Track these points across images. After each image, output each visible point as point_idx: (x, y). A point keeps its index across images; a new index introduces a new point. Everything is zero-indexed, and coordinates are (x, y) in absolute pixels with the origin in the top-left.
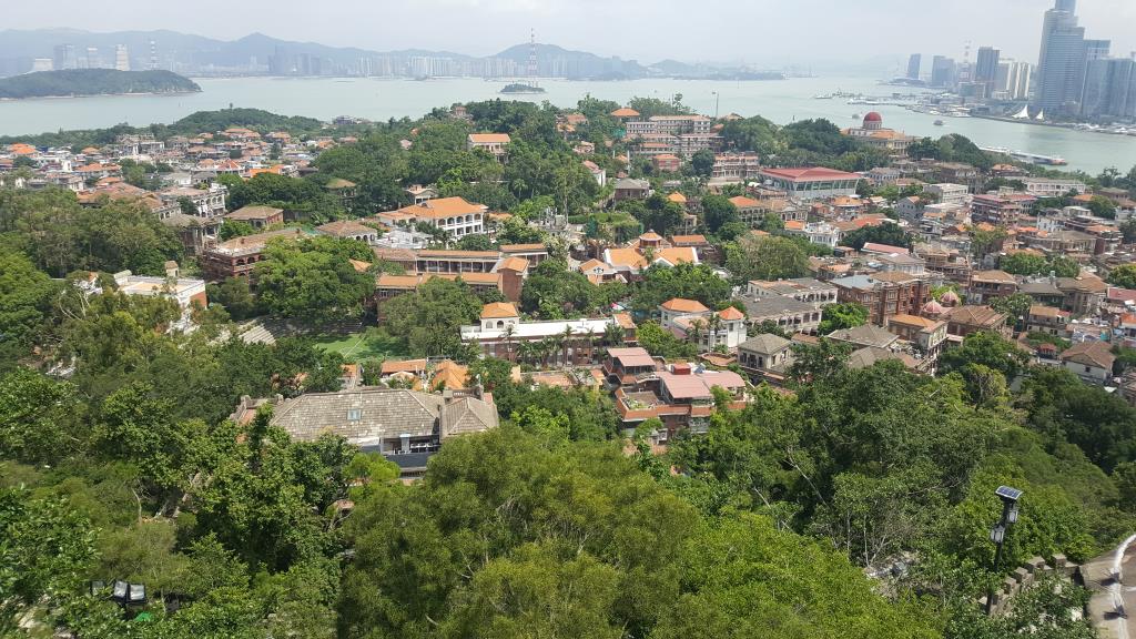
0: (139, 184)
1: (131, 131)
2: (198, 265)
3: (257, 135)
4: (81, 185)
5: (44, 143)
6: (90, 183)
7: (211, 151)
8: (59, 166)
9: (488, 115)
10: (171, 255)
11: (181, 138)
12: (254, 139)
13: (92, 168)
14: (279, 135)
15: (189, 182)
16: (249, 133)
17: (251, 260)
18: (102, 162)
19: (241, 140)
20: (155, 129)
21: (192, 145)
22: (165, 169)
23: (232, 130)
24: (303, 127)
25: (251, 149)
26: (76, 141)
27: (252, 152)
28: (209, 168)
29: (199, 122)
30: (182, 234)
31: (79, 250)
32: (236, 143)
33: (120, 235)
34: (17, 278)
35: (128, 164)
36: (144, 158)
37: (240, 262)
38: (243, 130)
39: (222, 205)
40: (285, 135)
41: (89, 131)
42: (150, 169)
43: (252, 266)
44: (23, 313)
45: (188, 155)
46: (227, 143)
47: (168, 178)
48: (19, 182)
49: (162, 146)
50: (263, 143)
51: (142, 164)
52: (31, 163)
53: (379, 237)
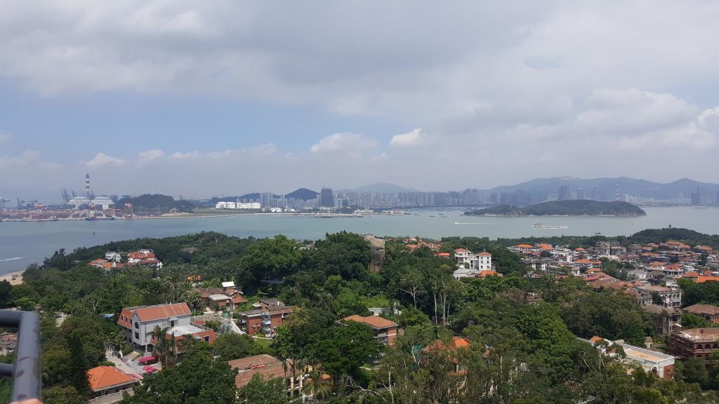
0: (613, 274)
1: (604, 239)
2: (666, 342)
3: (688, 247)
4: (578, 272)
5: (554, 241)
6: (583, 270)
7: (657, 256)
10: (648, 332)
11: (636, 246)
12: (686, 250)
13: (583, 261)
14: (704, 248)
15: (645, 277)
16: (682, 246)
17: (708, 346)
18: (589, 258)
19: (677, 250)
20: (620, 240)
21: (644, 251)
22: (630, 267)
23: (670, 243)
25: (685, 257)
26: (572, 242)
27: (685, 259)
28: (658, 268)
29: (646, 236)
30: (655, 319)
31: (592, 321)
32: (675, 252)
33: (619, 316)
34: (560, 335)
35: (604, 260)
36: (614, 257)
37: (700, 346)
38: (678, 243)
39: (679, 300)
40: (708, 248)
41: (579, 237)
42: (620, 266)
43: (707, 351)
44: (562, 359)
45: (642, 257)
46: (669, 252)
47: (632, 273)
48: (544, 267)
49: (625, 250)
50: (693, 253)
51: (613, 261)
52: (550, 255)
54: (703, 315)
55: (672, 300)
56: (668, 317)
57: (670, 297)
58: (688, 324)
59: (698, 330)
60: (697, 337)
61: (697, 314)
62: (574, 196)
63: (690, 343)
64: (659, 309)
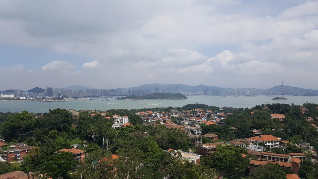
0: (176, 123)
1: (172, 108)
2: (196, 149)
3: (203, 111)
4: (163, 122)
5: (154, 110)
6: (165, 122)
7: (192, 115)
8: (157, 117)
9: (276, 108)
10: (190, 146)
11: (185, 111)
12: (202, 112)
13: (165, 118)
14: (209, 111)
15: (188, 123)
16: (201, 110)
17: (212, 150)
18: (167, 116)
19: (199, 112)
20: (178, 108)
21: (187, 113)
22: (182, 119)
23: (197, 109)
24: (215, 109)
25: (202, 115)
26: (160, 110)
27: (202, 116)
28: (192, 120)
29: (188, 107)
30: (192, 140)
31: (168, 142)
32: (198, 113)
33: (179, 140)
34: (156, 149)
35: (173, 117)
36: (176, 116)
37: (209, 150)
38: (199, 110)
39: (200, 132)
40: (210, 111)
41: (163, 108)
42: (178, 119)
43: (212, 152)
44: (157, 159)
45: (186, 115)
46: (196, 113)
47: (183, 122)
48: (149, 121)
49: (180, 113)
50: (205, 113)
51: (176, 117)
52: (152, 116)
53: (247, 146)
54: (210, 138)
55: (198, 132)
56: (197, 139)
57: (197, 131)
58: (204, 142)
59: (208, 144)
60: (208, 147)
61: (207, 138)
62: (161, 91)
63: (205, 149)
64: (193, 136)
